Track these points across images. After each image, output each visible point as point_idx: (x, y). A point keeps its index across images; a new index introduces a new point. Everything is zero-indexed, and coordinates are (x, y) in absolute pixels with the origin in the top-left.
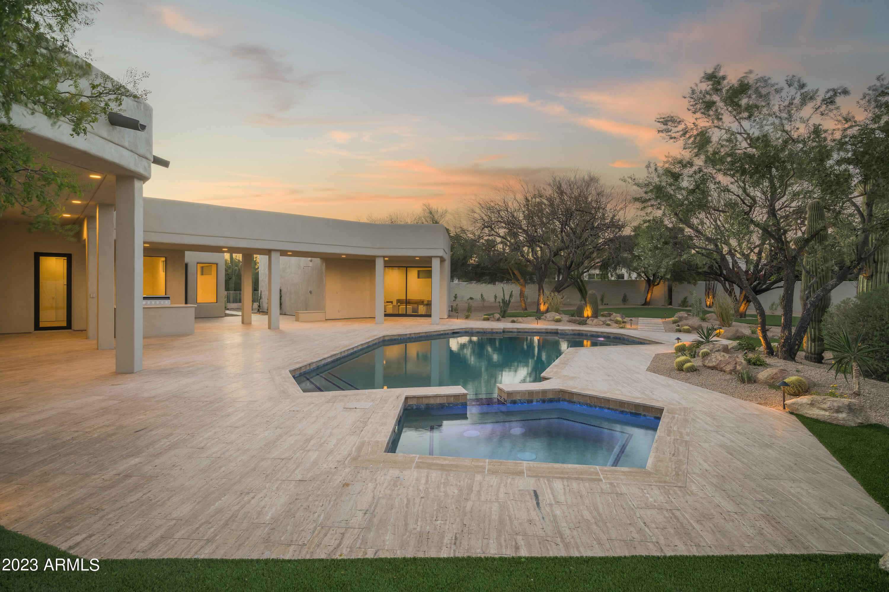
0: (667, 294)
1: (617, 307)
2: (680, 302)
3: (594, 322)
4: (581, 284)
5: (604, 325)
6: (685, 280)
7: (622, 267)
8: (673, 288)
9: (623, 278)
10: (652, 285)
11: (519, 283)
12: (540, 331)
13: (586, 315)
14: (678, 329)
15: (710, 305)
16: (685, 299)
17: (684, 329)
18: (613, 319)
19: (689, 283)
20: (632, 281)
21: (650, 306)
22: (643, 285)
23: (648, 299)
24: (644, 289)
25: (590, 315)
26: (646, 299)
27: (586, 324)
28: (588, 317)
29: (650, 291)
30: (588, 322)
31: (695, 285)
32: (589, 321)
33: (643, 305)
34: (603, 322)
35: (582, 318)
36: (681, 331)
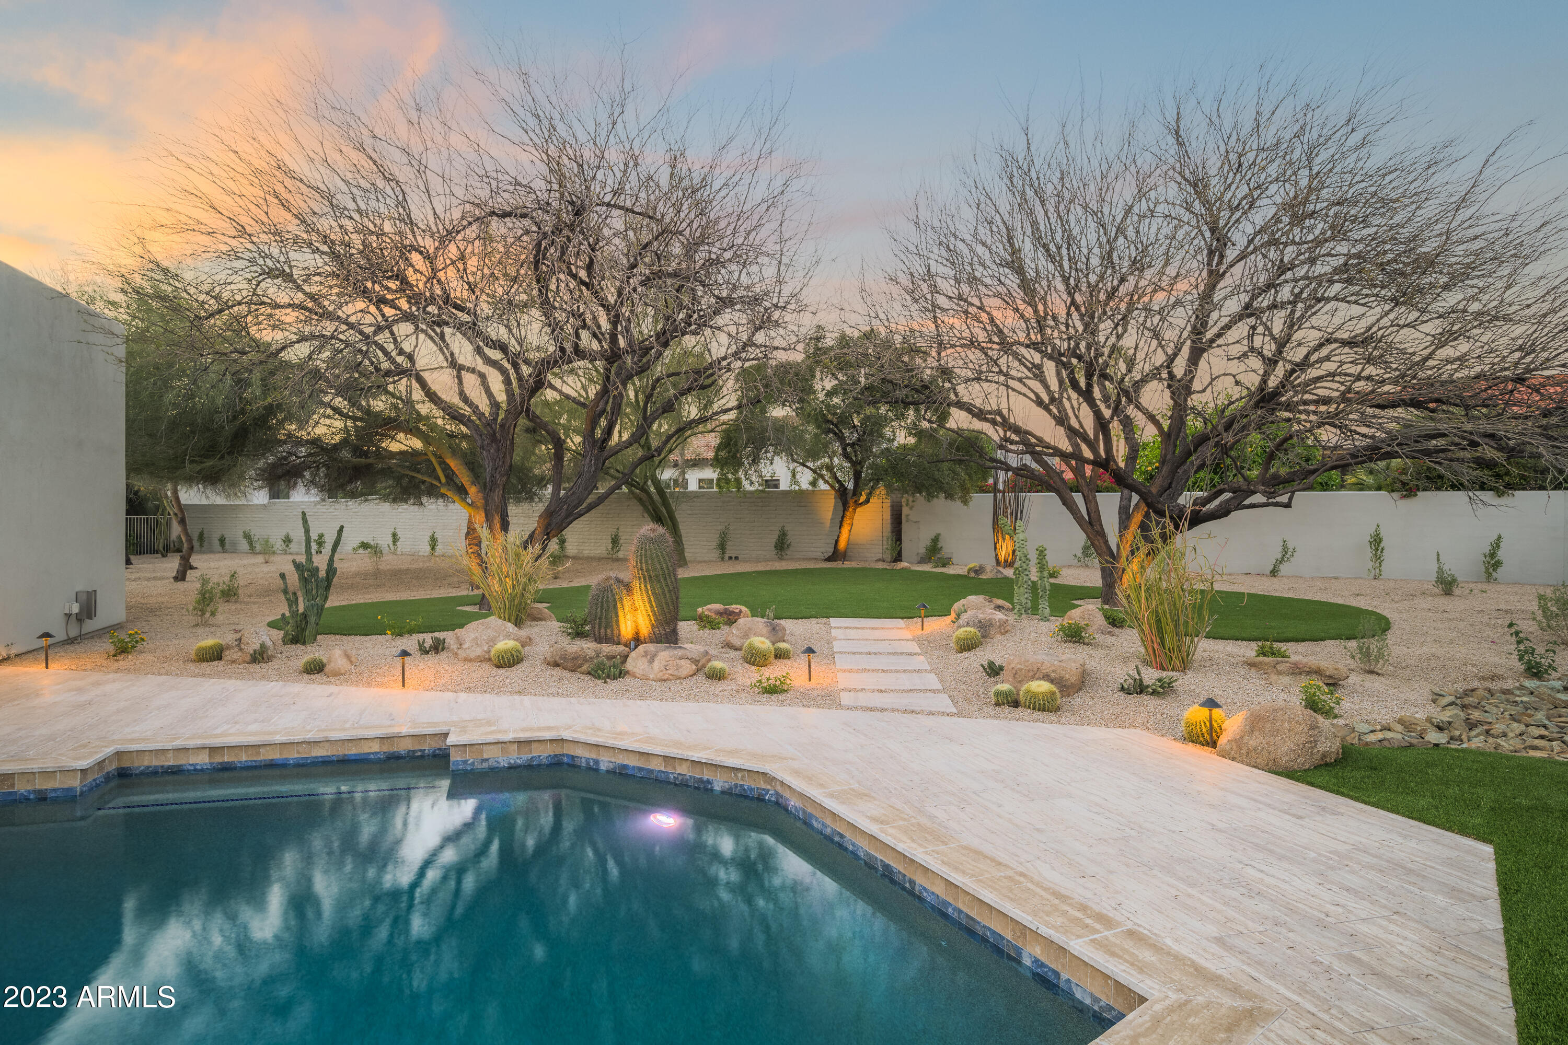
0: (888, 528)
1: (761, 567)
2: (922, 551)
3: (657, 664)
4: (656, 497)
5: (700, 677)
6: (941, 489)
7: (776, 453)
8: (905, 511)
9: (777, 486)
10: (851, 502)
11: (464, 500)
12: (353, 751)
13: (626, 628)
14: (1007, 694)
15: (1006, 561)
16: (936, 540)
17: (1034, 696)
18: (736, 642)
19: (950, 496)
20: (802, 492)
21: (847, 564)
22: (828, 506)
23: (842, 545)
24: (829, 515)
25: (645, 629)
26: (837, 542)
27: (621, 674)
28: (637, 640)
29: (847, 521)
30: (630, 665)
31: (965, 502)
32: (636, 662)
33: (829, 559)
34: (695, 661)
35: (607, 649)
36: (1016, 704)
